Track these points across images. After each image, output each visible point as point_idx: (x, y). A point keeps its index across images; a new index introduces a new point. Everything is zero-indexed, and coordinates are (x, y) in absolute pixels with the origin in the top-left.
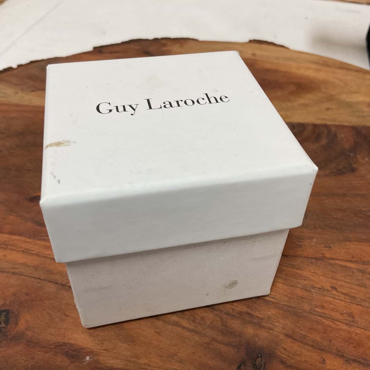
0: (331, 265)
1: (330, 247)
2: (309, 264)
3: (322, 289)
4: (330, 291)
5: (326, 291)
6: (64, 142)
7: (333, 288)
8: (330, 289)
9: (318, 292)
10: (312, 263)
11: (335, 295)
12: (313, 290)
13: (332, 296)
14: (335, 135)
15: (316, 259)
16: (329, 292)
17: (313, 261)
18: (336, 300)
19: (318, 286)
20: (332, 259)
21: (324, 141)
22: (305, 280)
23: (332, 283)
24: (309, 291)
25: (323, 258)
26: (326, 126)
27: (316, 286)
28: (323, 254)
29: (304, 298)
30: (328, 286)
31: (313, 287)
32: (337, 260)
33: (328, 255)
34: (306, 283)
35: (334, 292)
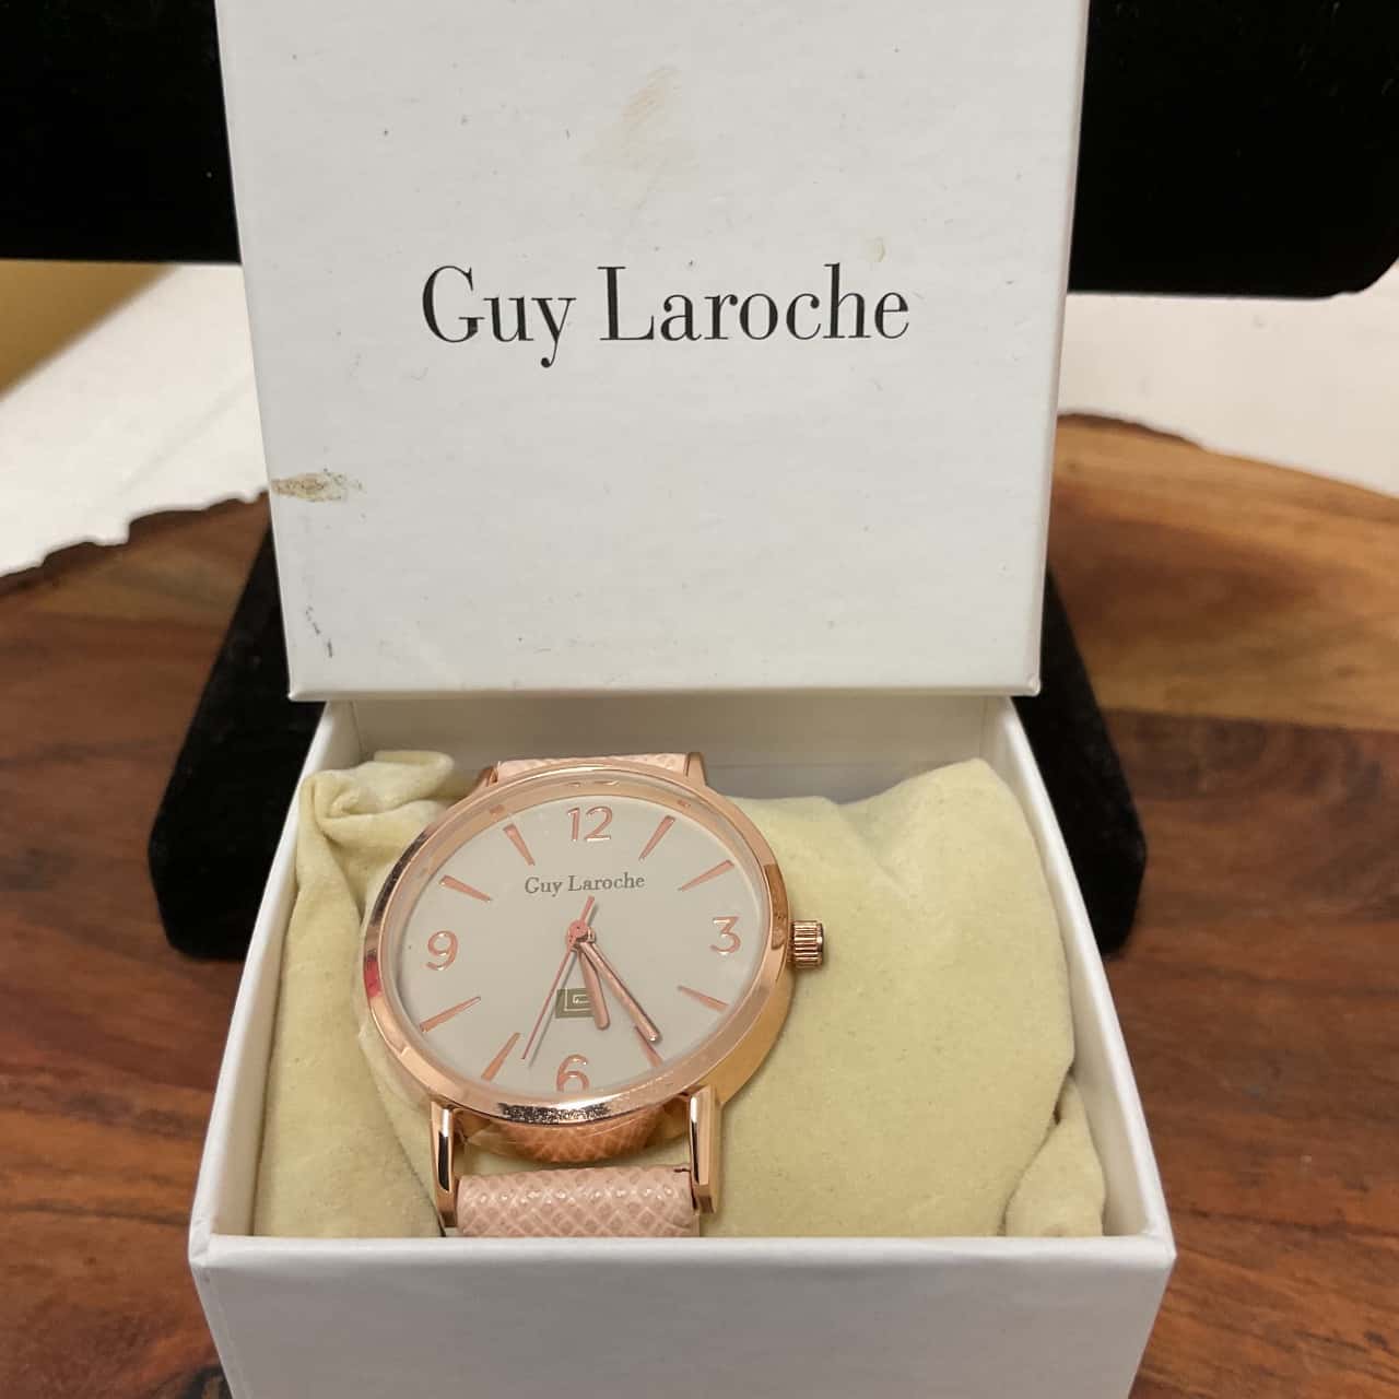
0: (1368, 1252)
1: (1364, 1189)
2: (1290, 1248)
3: (1334, 1341)
4: (1365, 1350)
5: (1349, 1351)
6: (328, 479)
7: (1378, 1340)
8: (1363, 1343)
9: (1319, 1352)
10: (1297, 1244)
11: (1384, 1365)
12: (1302, 1345)
13: (1370, 1367)
14: (1375, 771)
15: (1314, 1229)
16: (1359, 1354)
17: (1305, 1236)
18: (1384, 1384)
19: (1322, 1331)
20: (1371, 1231)
21: (1335, 790)
22: (1274, 1307)
23: (1370, 1320)
24: (1291, 1349)
25: (1336, 1228)
26: (1338, 733)
27: (1312, 1331)
28: (1339, 1211)
29: (1272, 1375)
30: (1354, 1331)
31: (1304, 1334)
32: (1386, 1234)
33: (1355, 1216)
34: (1276, 1316)
35: (1378, 1354)
